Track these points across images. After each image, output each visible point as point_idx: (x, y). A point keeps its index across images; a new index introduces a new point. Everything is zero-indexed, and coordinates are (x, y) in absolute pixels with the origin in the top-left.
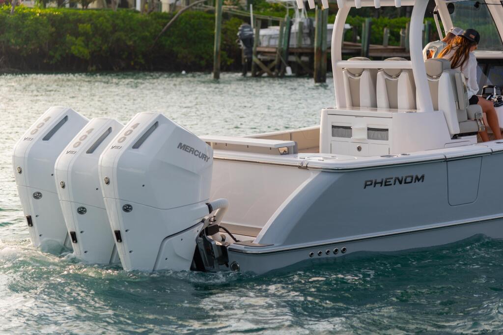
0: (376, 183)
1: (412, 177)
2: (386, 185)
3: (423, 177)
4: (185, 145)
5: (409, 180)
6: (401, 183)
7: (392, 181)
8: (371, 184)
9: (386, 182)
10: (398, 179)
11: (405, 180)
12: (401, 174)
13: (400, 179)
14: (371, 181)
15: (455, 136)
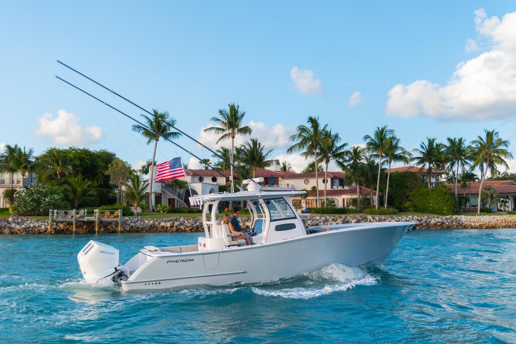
0: (172, 261)
1: (188, 260)
2: (176, 262)
3: (193, 259)
6: (183, 261)
7: (179, 261)
8: (170, 262)
11: (185, 260)
15: (229, 246)
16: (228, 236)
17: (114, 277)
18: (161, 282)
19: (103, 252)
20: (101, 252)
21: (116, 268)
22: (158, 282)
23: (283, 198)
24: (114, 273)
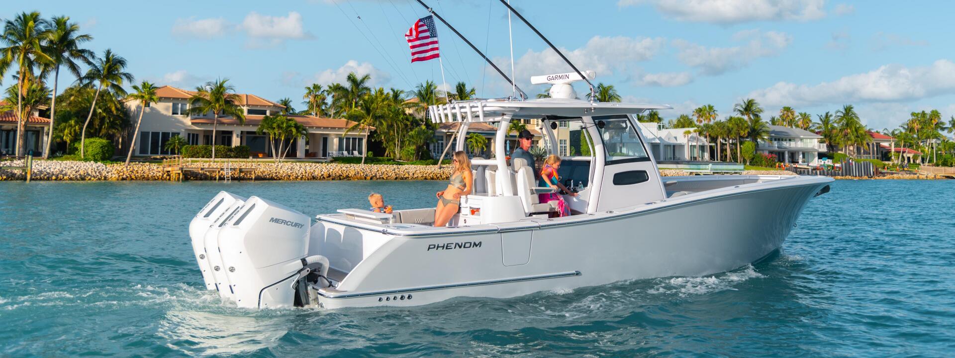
0: (438, 247)
1: (471, 243)
2: (447, 248)
3: (480, 243)
4: (276, 219)
5: (467, 245)
6: (460, 247)
7: (453, 246)
8: (434, 248)
9: (447, 246)
10: (459, 245)
11: (465, 245)
12: (461, 240)
13: (460, 245)
14: (435, 246)
15: (531, 215)
16: (532, 192)
17: (298, 282)
18: (412, 294)
19: (277, 221)
20: (272, 220)
21: (304, 261)
22: (406, 294)
23: (626, 117)
24: (299, 272)
